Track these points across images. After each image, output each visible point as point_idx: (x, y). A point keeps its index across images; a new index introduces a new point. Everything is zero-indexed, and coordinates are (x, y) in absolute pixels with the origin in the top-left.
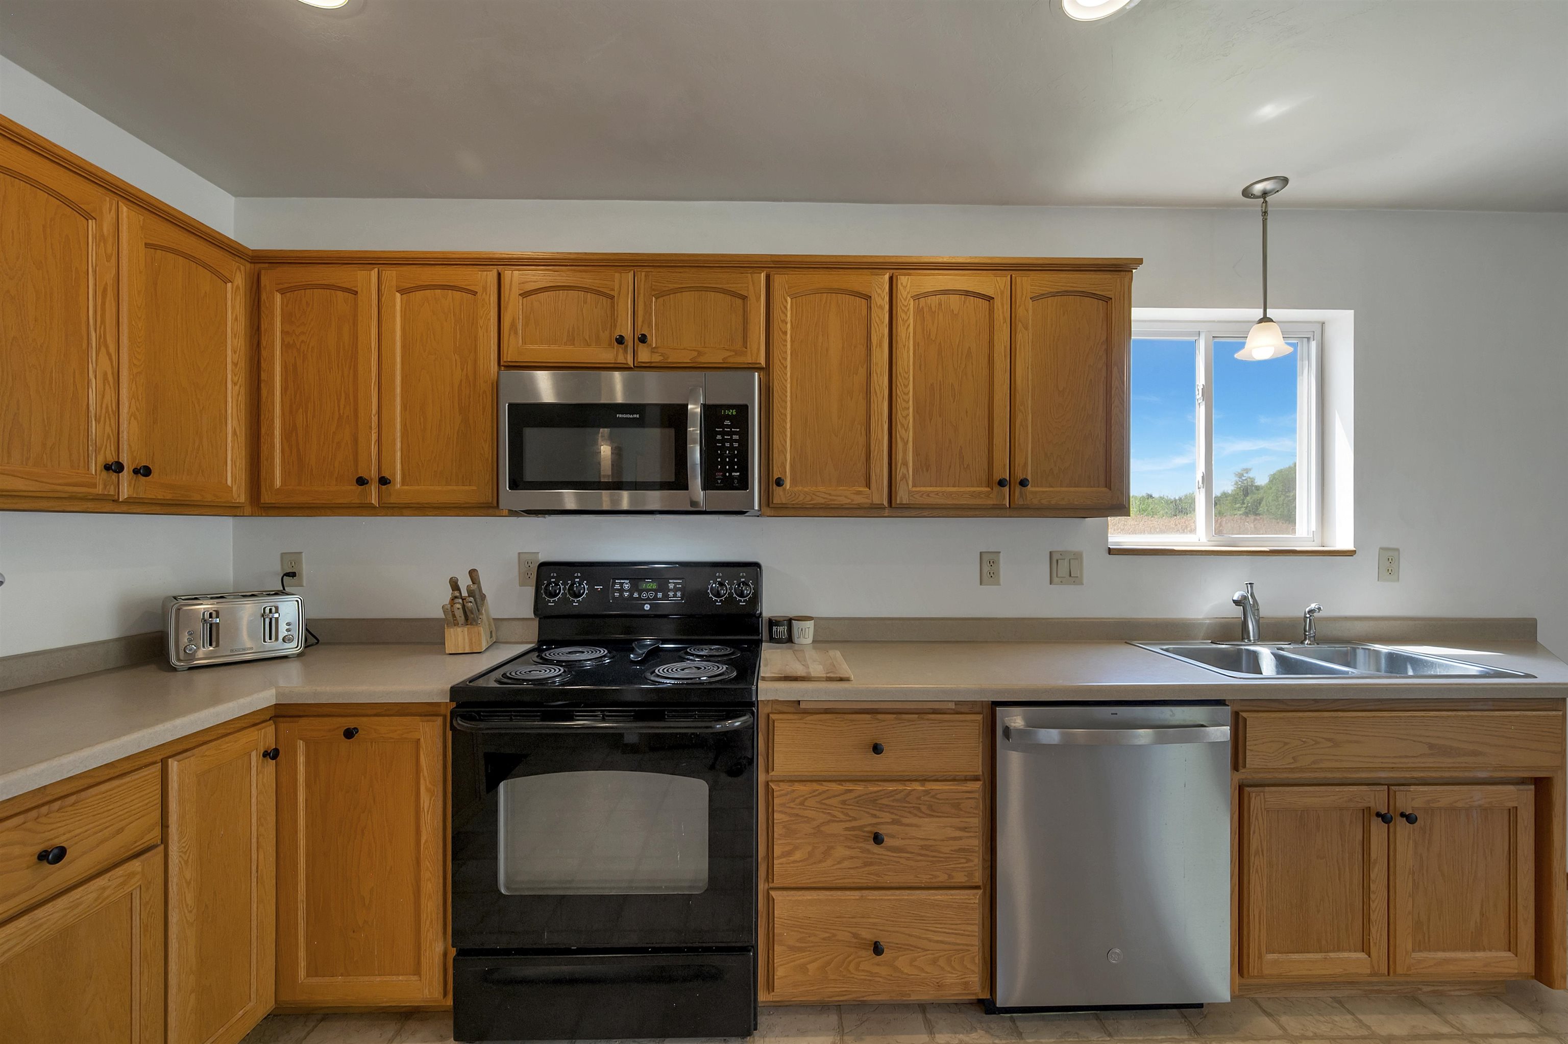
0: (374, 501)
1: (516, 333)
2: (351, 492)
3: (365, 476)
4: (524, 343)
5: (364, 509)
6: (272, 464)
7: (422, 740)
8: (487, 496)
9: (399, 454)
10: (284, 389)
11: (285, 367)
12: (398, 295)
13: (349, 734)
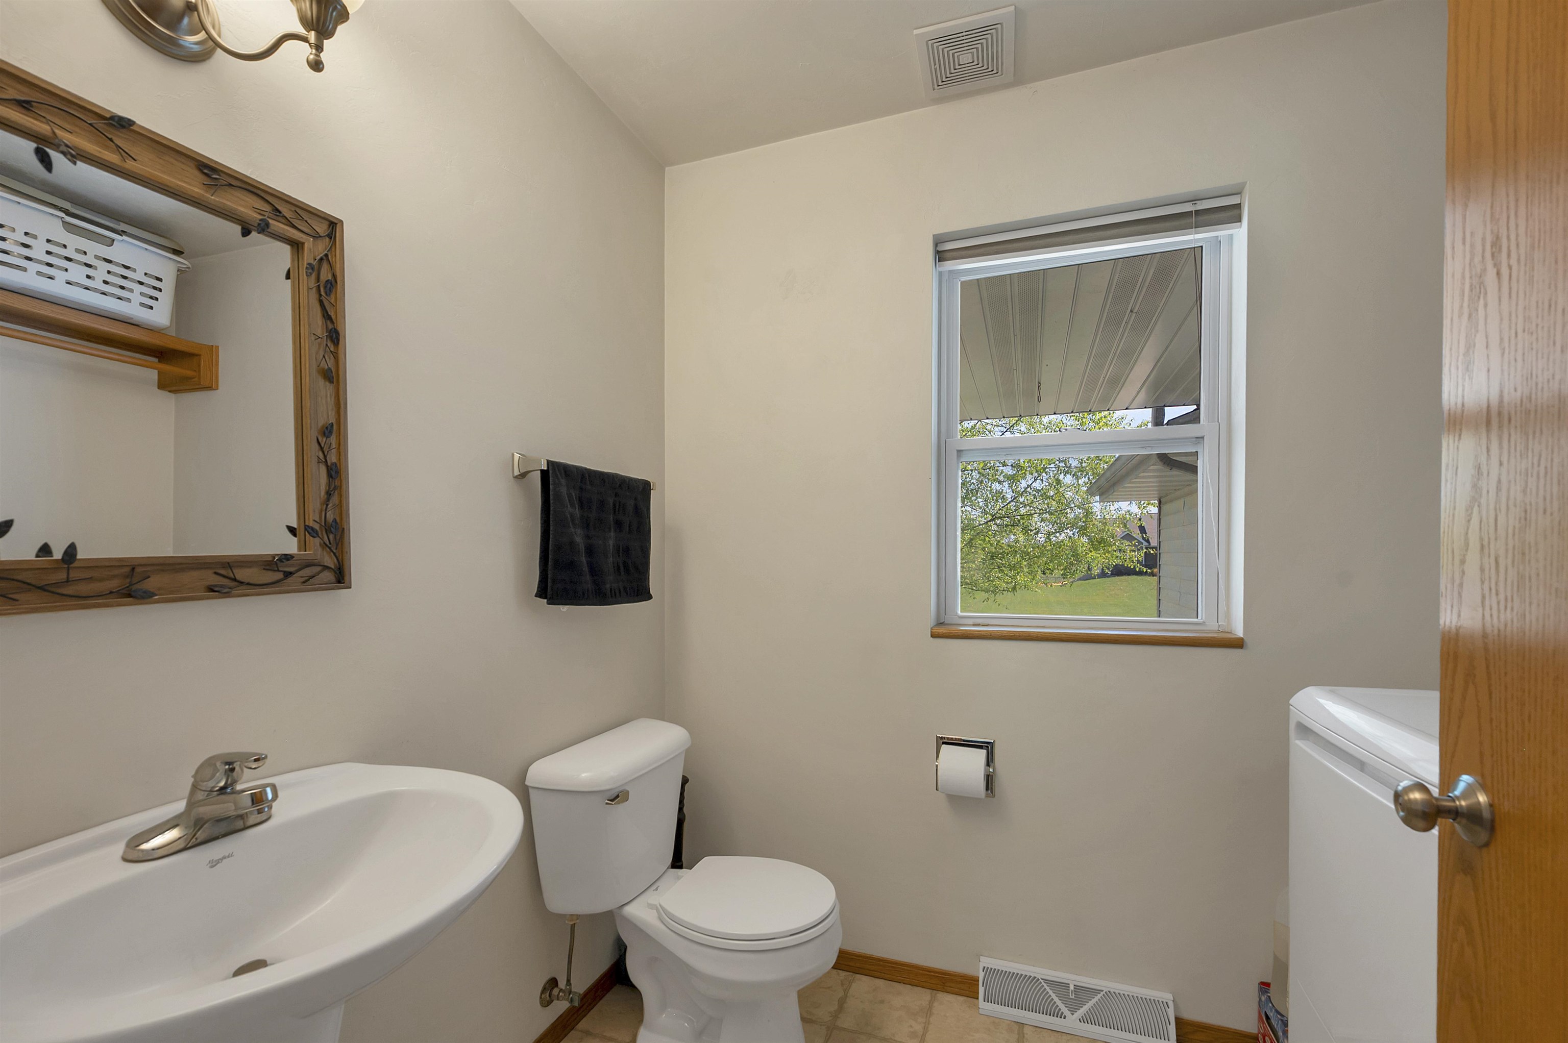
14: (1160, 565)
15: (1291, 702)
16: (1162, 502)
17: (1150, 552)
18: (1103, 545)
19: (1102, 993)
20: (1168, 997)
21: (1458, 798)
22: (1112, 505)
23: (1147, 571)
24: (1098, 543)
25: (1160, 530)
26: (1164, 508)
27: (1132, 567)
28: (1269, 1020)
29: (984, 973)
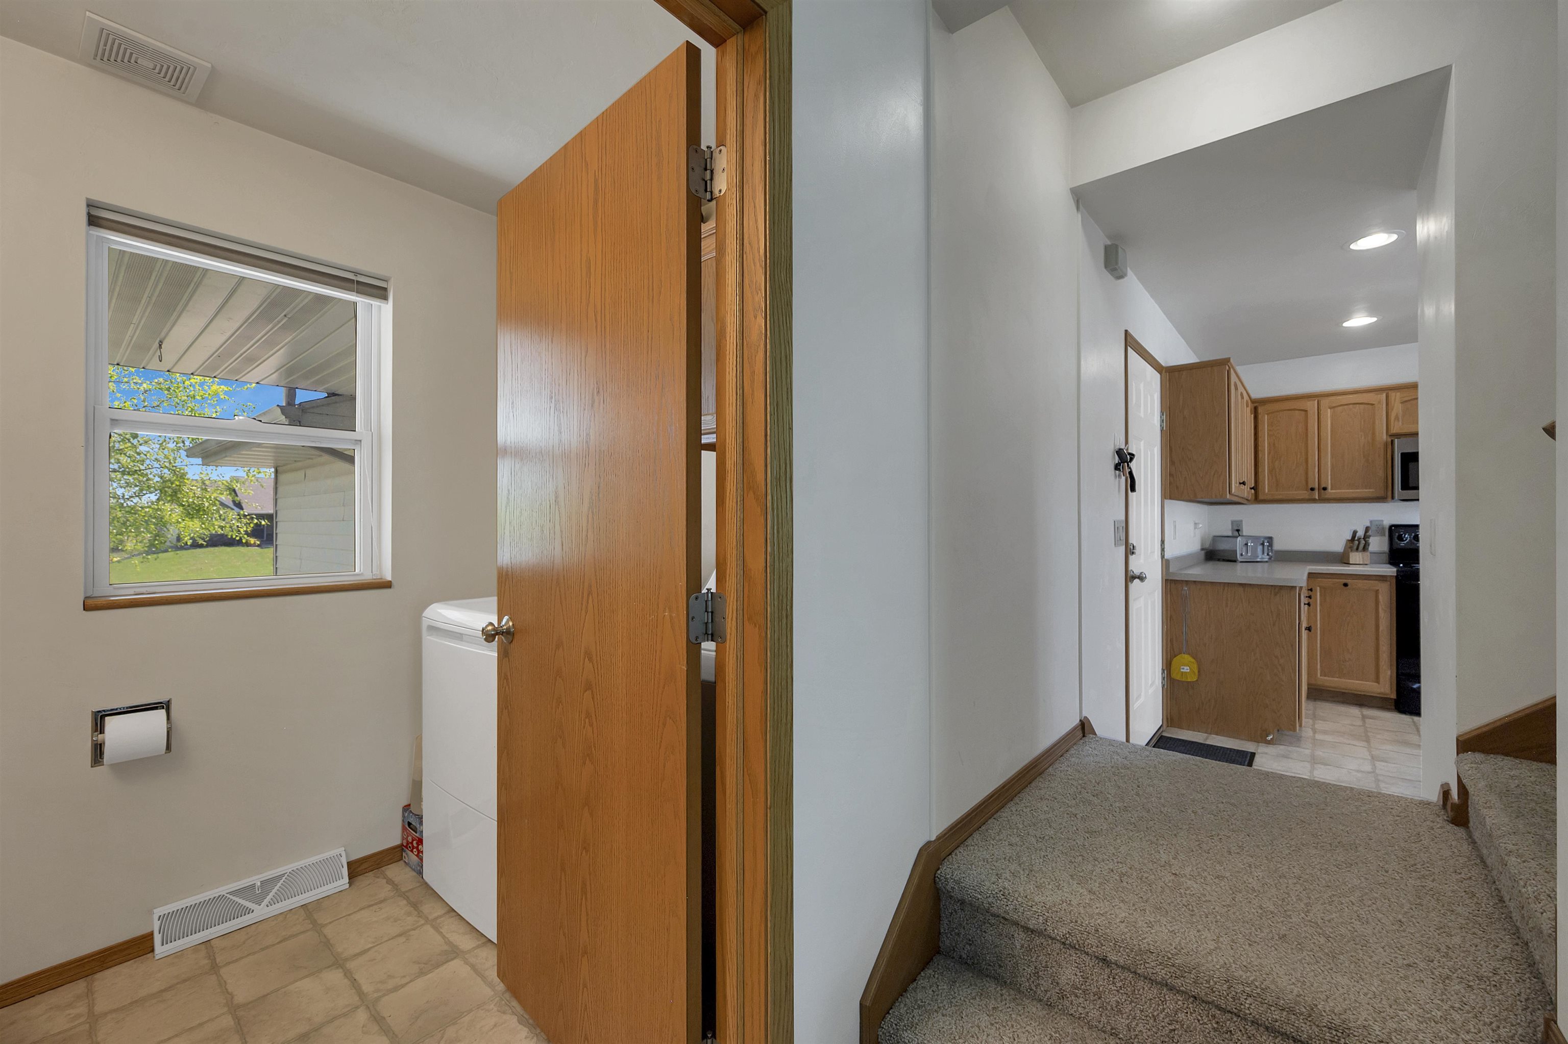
0: (1317, 497)
1: (1398, 421)
2: (1305, 494)
3: (1313, 487)
4: (1403, 424)
5: (1313, 501)
6: (1264, 483)
7: (1380, 590)
8: (1381, 493)
9: (1329, 477)
10: (1269, 453)
11: (1269, 444)
12: (1329, 410)
13: (1346, 585)
14: (276, 534)
15: (423, 615)
16: (278, 471)
17: (261, 523)
18: (201, 513)
19: (286, 875)
20: (341, 850)
21: (503, 626)
22: (214, 470)
23: (255, 543)
24: (194, 511)
25: (276, 499)
26: (282, 478)
27: (238, 538)
28: (411, 826)
29: (159, 922)
